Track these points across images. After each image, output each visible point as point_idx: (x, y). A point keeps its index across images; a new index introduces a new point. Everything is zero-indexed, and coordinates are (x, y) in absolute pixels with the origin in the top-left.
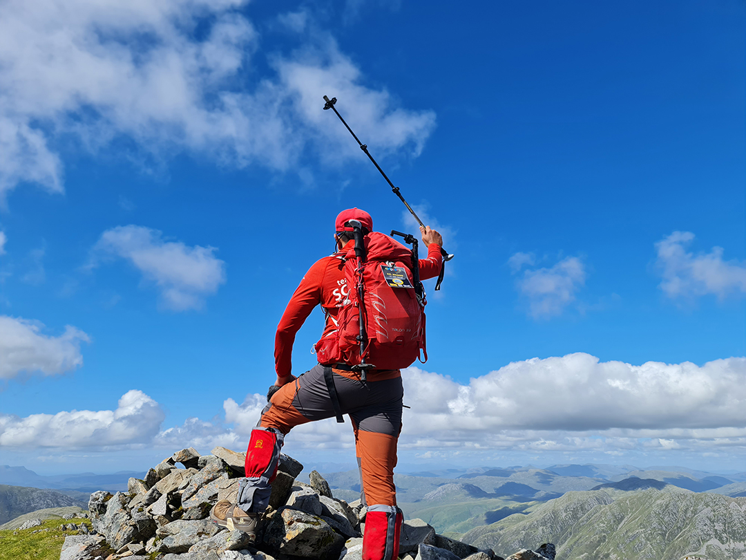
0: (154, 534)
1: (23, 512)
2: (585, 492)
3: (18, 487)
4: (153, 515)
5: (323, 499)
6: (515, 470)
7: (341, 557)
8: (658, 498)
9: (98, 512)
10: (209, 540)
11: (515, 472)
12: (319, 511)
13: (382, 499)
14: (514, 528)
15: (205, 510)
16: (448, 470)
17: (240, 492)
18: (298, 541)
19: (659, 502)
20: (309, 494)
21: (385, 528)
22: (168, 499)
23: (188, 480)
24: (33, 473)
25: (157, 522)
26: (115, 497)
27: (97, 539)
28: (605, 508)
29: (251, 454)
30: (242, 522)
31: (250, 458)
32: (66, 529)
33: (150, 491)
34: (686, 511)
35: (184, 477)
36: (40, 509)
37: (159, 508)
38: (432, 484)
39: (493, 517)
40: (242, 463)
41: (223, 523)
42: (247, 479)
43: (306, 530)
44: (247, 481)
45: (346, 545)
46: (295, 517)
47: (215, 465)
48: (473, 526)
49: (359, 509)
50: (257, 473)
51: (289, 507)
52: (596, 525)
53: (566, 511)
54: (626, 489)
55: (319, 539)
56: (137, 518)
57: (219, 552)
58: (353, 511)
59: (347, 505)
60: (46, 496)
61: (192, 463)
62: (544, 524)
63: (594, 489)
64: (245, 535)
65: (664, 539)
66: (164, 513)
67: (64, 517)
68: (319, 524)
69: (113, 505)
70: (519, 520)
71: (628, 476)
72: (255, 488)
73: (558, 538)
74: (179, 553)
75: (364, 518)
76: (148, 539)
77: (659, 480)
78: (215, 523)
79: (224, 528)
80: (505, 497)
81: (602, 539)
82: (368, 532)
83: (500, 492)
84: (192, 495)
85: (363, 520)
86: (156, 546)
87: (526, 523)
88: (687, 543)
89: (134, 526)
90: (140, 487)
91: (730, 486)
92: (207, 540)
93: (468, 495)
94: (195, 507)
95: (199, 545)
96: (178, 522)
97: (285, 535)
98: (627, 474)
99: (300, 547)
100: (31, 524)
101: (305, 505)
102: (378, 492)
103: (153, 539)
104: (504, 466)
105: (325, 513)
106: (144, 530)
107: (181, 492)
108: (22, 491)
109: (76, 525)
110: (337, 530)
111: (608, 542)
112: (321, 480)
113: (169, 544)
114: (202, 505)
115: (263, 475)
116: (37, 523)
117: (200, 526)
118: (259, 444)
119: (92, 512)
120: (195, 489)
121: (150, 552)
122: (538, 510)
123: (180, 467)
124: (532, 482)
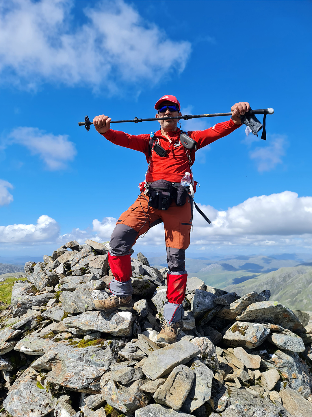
0: (58, 283)
2: (291, 267)
4: (57, 273)
5: (144, 267)
6: (252, 256)
7: (154, 295)
9: (30, 272)
11: (252, 258)
12: (142, 272)
14: (250, 286)
15: (83, 271)
16: (214, 256)
20: (137, 264)
22: (64, 266)
23: (74, 256)
25: (59, 276)
26: (38, 264)
27: (30, 285)
28: (301, 276)
33: (55, 262)
35: (72, 255)
36: (4, 273)
37: (60, 270)
38: (206, 264)
39: (237, 281)
40: (101, 248)
43: (135, 281)
45: (157, 289)
47: (87, 249)
49: (164, 273)
52: (296, 285)
53: (280, 277)
55: (142, 286)
56: (49, 274)
57: (90, 291)
58: (161, 273)
59: (158, 270)
60: (6, 267)
61: (76, 248)
62: (267, 284)
63: (295, 266)
64: (103, 282)
66: (63, 272)
67: (16, 277)
68: (142, 278)
69: (37, 268)
70: (253, 282)
73: (275, 291)
74: (71, 291)
76: (55, 285)
80: (245, 270)
81: (299, 292)
83: (243, 268)
84: (76, 264)
85: (166, 278)
86: (59, 288)
87: (257, 283)
89: (48, 279)
90: (49, 260)
92: (84, 285)
93: (225, 269)
94: (78, 270)
95: (80, 288)
96: (70, 277)
103: (58, 285)
104: (246, 254)
105: (145, 273)
106: (53, 281)
107: (71, 262)
109: (22, 281)
110: (152, 282)
111: (303, 294)
112: (143, 258)
113: (65, 287)
114: (81, 269)
116: (3, 280)
117: (81, 279)
119: (27, 272)
120: (77, 261)
121: (57, 291)
122: (263, 278)
124: (261, 263)
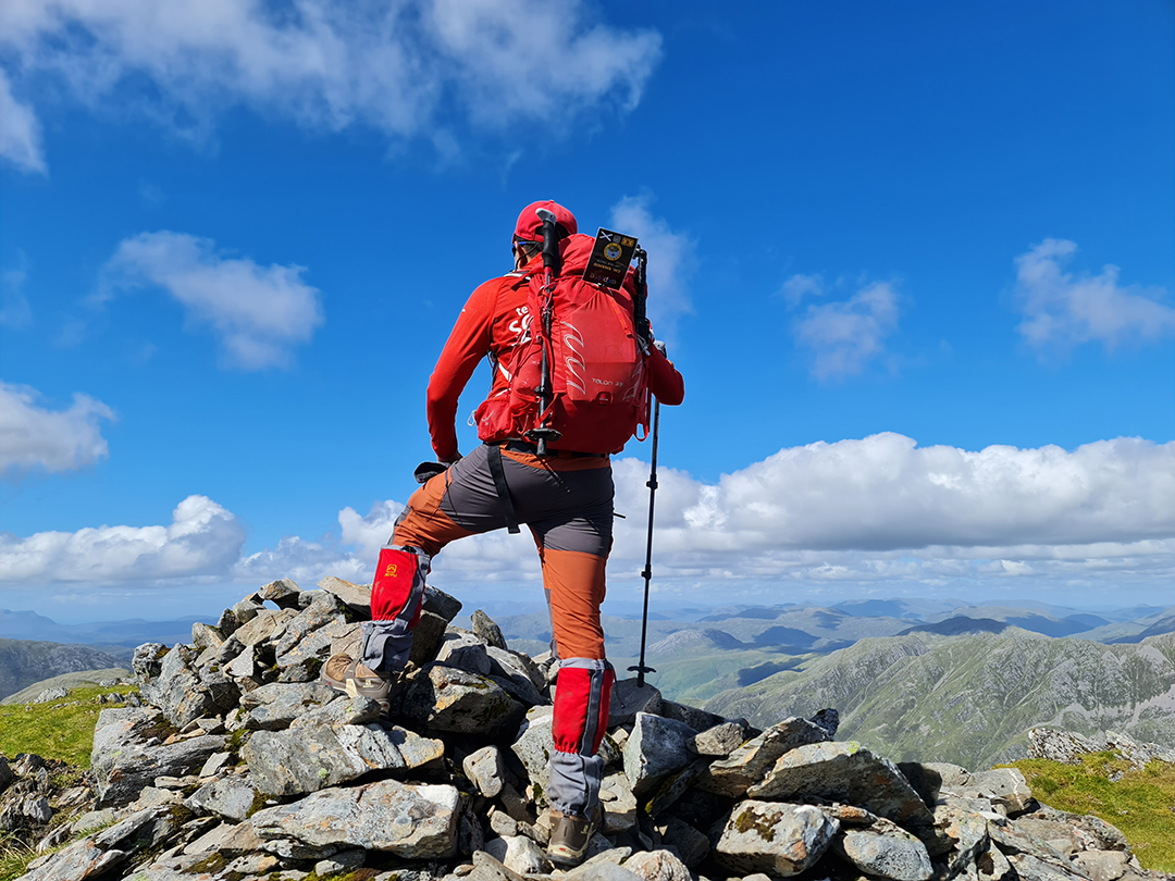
0: (236, 704)
1: (38, 677)
2: (888, 638)
3: (26, 642)
4: (234, 676)
5: (492, 651)
6: (785, 609)
7: (519, 733)
8: (995, 646)
9: (148, 674)
10: (319, 711)
11: (785, 612)
12: (486, 669)
13: (583, 649)
14: (781, 691)
15: (312, 669)
16: (685, 610)
17: (364, 642)
18: (455, 711)
19: (996, 651)
20: (471, 644)
21: (586, 692)
22: (256, 653)
23: (285, 625)
24: (50, 621)
25: (239, 685)
26: (174, 652)
27: (148, 713)
28: (915, 661)
29: (380, 586)
30: (368, 684)
31: (378, 592)
32: (106, 701)
33: (228, 642)
34: (1036, 665)
35: (278, 621)
36: (65, 673)
37: (243, 666)
38: (659, 631)
39: (749, 677)
40: (366, 601)
41: (340, 686)
42: (375, 622)
43: (466, 696)
44: (374, 626)
45: (528, 716)
46: (449, 677)
47: (325, 604)
48: (721, 689)
49: (548, 665)
50: (389, 614)
51: (440, 663)
52: (901, 685)
53: (858, 665)
54: (947, 634)
55: (487, 709)
56: (209, 681)
57: (335, 727)
58: (539, 668)
59: (529, 659)
60: (72, 654)
61: (290, 601)
62: (825, 684)
63: (900, 634)
64: (373, 703)
65: (1001, 704)
66: (251, 674)
67: (101, 684)
68: (486, 686)
69: (171, 663)
70: (788, 680)
71: (952, 616)
72: (387, 636)
73: (845, 704)
74: (277, 730)
75: (555, 678)
76: (229, 711)
77: (999, 619)
78: (329, 685)
79: (342, 694)
80: (769, 648)
81: (910, 705)
82: (561, 697)
83: (761, 641)
84: (291, 648)
85: (554, 682)
86: (240, 720)
87: (799, 683)
88: (1035, 709)
89: (206, 693)
90: (211, 636)
91: (1106, 628)
92: (315, 711)
93: (713, 646)
94: (297, 665)
95: (305, 718)
96: (273, 686)
97: (435, 703)
98: (950, 612)
99: (458, 720)
100: (51, 695)
101: (466, 660)
102: (576, 639)
103: (236, 711)
104: (768, 604)
105: (495, 671)
106: (221, 699)
107: (275, 643)
108: (33, 647)
109: (121, 696)
110: (514, 696)
111: (918, 709)
112: (488, 625)
113: (259, 716)
114: (308, 662)
115: (399, 616)
116: (61, 693)
117: (305, 691)
118: (391, 570)
119: (139, 674)
120: (295, 639)
121: (232, 730)
122: (816, 666)
123: (271, 608)
124: (810, 627)
